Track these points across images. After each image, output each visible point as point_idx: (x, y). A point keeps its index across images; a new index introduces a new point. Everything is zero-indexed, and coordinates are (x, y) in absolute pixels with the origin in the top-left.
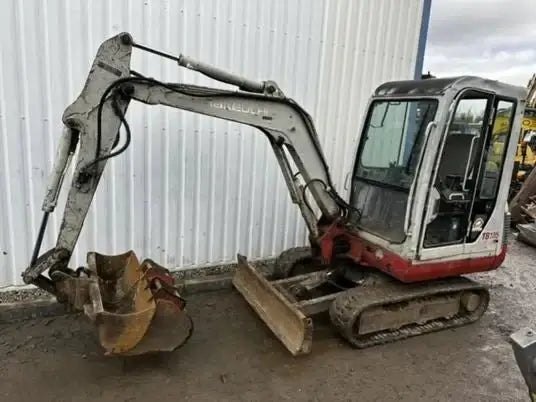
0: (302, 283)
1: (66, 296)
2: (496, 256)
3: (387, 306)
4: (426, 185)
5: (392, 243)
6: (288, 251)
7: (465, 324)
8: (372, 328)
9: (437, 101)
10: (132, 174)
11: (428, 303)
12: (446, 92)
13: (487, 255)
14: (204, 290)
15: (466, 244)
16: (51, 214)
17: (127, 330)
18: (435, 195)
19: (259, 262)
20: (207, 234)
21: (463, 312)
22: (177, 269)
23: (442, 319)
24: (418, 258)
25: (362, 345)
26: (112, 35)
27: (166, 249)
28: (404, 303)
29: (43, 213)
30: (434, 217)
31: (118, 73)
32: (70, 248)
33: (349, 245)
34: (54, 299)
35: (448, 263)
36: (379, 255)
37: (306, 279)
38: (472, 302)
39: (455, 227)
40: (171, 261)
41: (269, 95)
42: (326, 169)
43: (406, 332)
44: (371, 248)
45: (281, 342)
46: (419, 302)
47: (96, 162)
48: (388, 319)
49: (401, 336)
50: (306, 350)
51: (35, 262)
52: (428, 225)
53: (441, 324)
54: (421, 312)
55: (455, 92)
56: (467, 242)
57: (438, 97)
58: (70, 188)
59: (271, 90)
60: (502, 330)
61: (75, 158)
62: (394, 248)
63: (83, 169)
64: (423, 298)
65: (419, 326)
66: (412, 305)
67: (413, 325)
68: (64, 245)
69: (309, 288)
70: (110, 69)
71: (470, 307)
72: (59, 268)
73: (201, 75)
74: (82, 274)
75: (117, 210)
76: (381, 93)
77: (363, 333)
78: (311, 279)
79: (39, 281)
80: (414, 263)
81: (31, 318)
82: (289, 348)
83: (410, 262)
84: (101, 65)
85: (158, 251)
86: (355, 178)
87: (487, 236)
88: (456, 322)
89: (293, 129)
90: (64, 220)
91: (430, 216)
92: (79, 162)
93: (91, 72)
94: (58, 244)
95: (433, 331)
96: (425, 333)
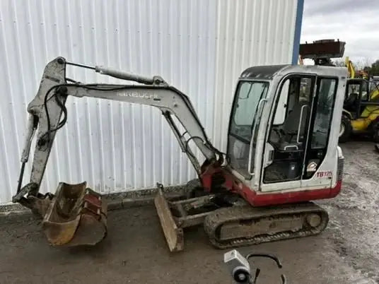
0: (192, 204)
1: (37, 210)
2: (331, 188)
3: (242, 221)
4: (263, 141)
5: (246, 179)
6: (191, 182)
7: (308, 236)
8: (231, 236)
9: (268, 83)
10: (90, 133)
11: (276, 220)
12: (274, 78)
13: (323, 187)
14: (135, 206)
15: (303, 181)
16: (26, 164)
17: (63, 232)
18: (269, 148)
19: (178, 186)
20: (142, 170)
21: (307, 227)
22: (123, 191)
23: (290, 232)
24: (260, 190)
25: (223, 247)
26: (52, 60)
27: (115, 178)
28: (257, 220)
29: (21, 164)
30: (271, 162)
31: (58, 81)
32: (38, 183)
33: (225, 179)
34: (30, 210)
35: (288, 194)
36: (241, 186)
37: (195, 201)
38: (313, 220)
39: (293, 168)
40: (119, 186)
41: (156, 86)
42: (203, 129)
43: (259, 239)
44: (237, 181)
45: (166, 242)
46: (270, 220)
47: (48, 133)
48: (244, 230)
49: (254, 242)
50: (179, 248)
51: (19, 190)
52: (265, 169)
53: (288, 235)
54: (271, 226)
55: (281, 77)
56: (303, 179)
57: (270, 81)
58: (34, 149)
59: (158, 82)
60: (336, 242)
61: (37, 131)
62: (247, 182)
63: (41, 138)
64: (272, 216)
65: (270, 236)
66: (263, 221)
67: (266, 235)
68: (34, 181)
69: (195, 207)
70: (53, 79)
71: (312, 224)
72: (32, 194)
73: (110, 77)
74: (47, 197)
75: (83, 155)
76: (244, 76)
77: (223, 239)
78: (198, 202)
79: (22, 201)
80: (258, 193)
81: (29, 220)
82: (170, 246)
83: (255, 193)
84: (47, 77)
85: (110, 180)
86: (229, 133)
87: (321, 174)
88: (301, 234)
89: (176, 106)
90: (33, 167)
91: (267, 162)
92: (39, 133)
93: (42, 82)
94: (31, 180)
95: (281, 240)
96: (274, 241)
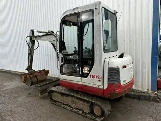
2: (103, 89)
8: (56, 99)
23: (82, 111)
30: (63, 63)
43: (67, 107)
87: (93, 77)
88: (88, 115)
89: (54, 41)
91: (60, 63)
95: (76, 113)
96: (72, 111)
